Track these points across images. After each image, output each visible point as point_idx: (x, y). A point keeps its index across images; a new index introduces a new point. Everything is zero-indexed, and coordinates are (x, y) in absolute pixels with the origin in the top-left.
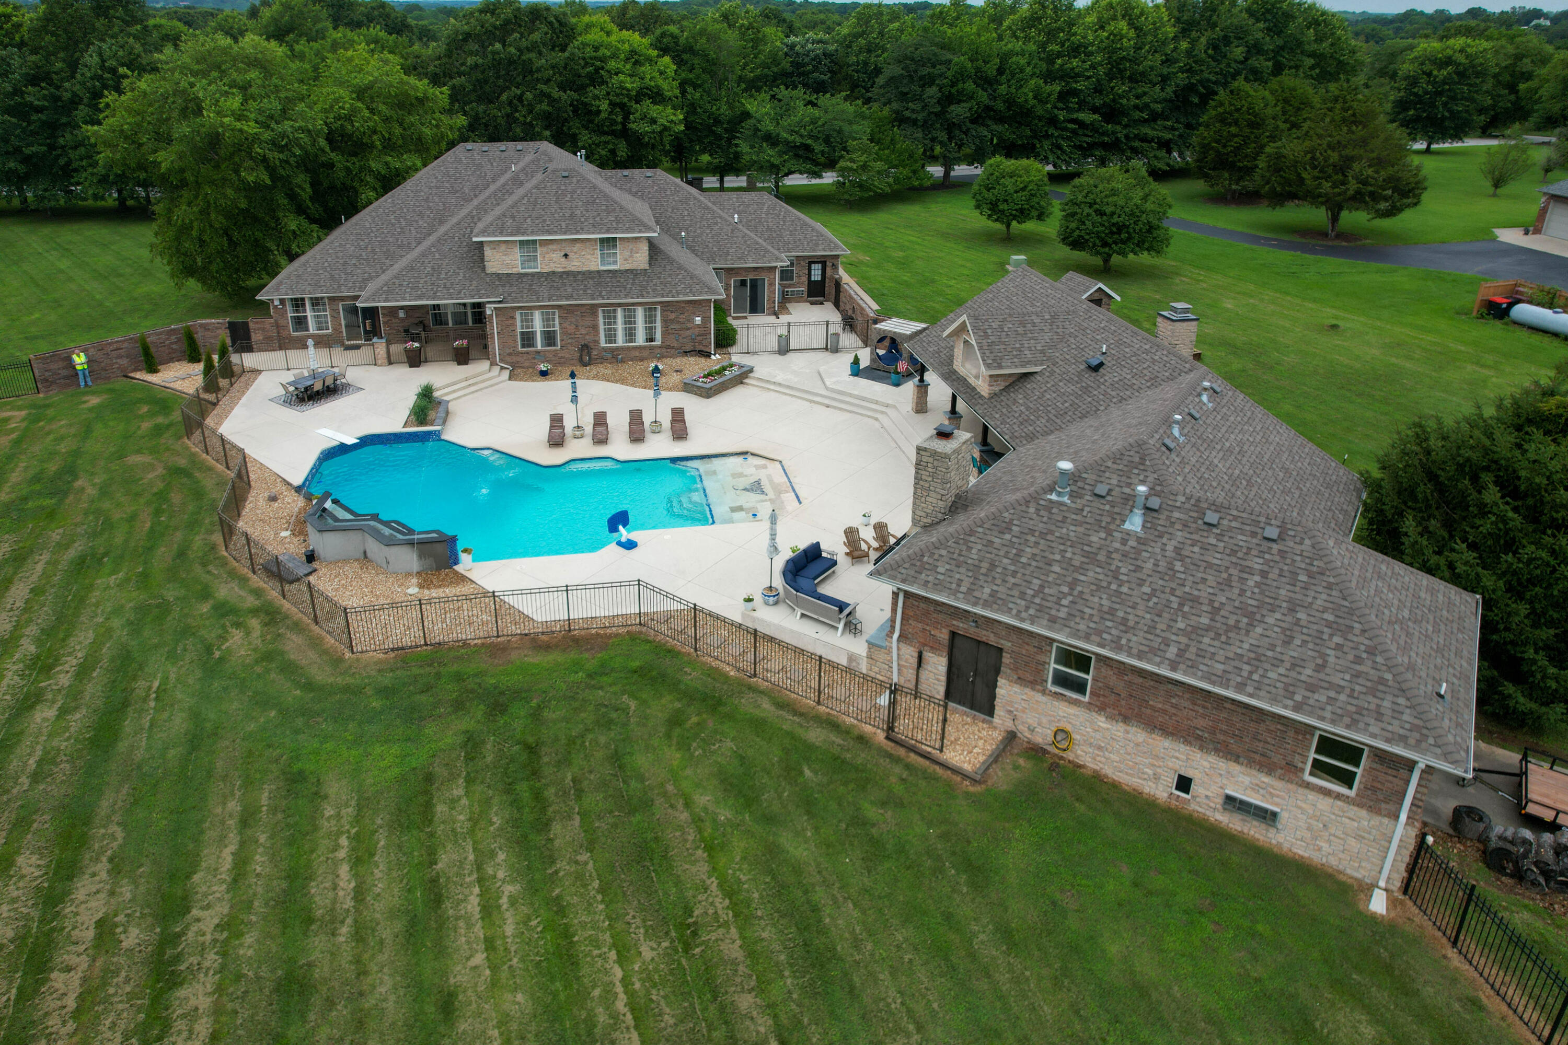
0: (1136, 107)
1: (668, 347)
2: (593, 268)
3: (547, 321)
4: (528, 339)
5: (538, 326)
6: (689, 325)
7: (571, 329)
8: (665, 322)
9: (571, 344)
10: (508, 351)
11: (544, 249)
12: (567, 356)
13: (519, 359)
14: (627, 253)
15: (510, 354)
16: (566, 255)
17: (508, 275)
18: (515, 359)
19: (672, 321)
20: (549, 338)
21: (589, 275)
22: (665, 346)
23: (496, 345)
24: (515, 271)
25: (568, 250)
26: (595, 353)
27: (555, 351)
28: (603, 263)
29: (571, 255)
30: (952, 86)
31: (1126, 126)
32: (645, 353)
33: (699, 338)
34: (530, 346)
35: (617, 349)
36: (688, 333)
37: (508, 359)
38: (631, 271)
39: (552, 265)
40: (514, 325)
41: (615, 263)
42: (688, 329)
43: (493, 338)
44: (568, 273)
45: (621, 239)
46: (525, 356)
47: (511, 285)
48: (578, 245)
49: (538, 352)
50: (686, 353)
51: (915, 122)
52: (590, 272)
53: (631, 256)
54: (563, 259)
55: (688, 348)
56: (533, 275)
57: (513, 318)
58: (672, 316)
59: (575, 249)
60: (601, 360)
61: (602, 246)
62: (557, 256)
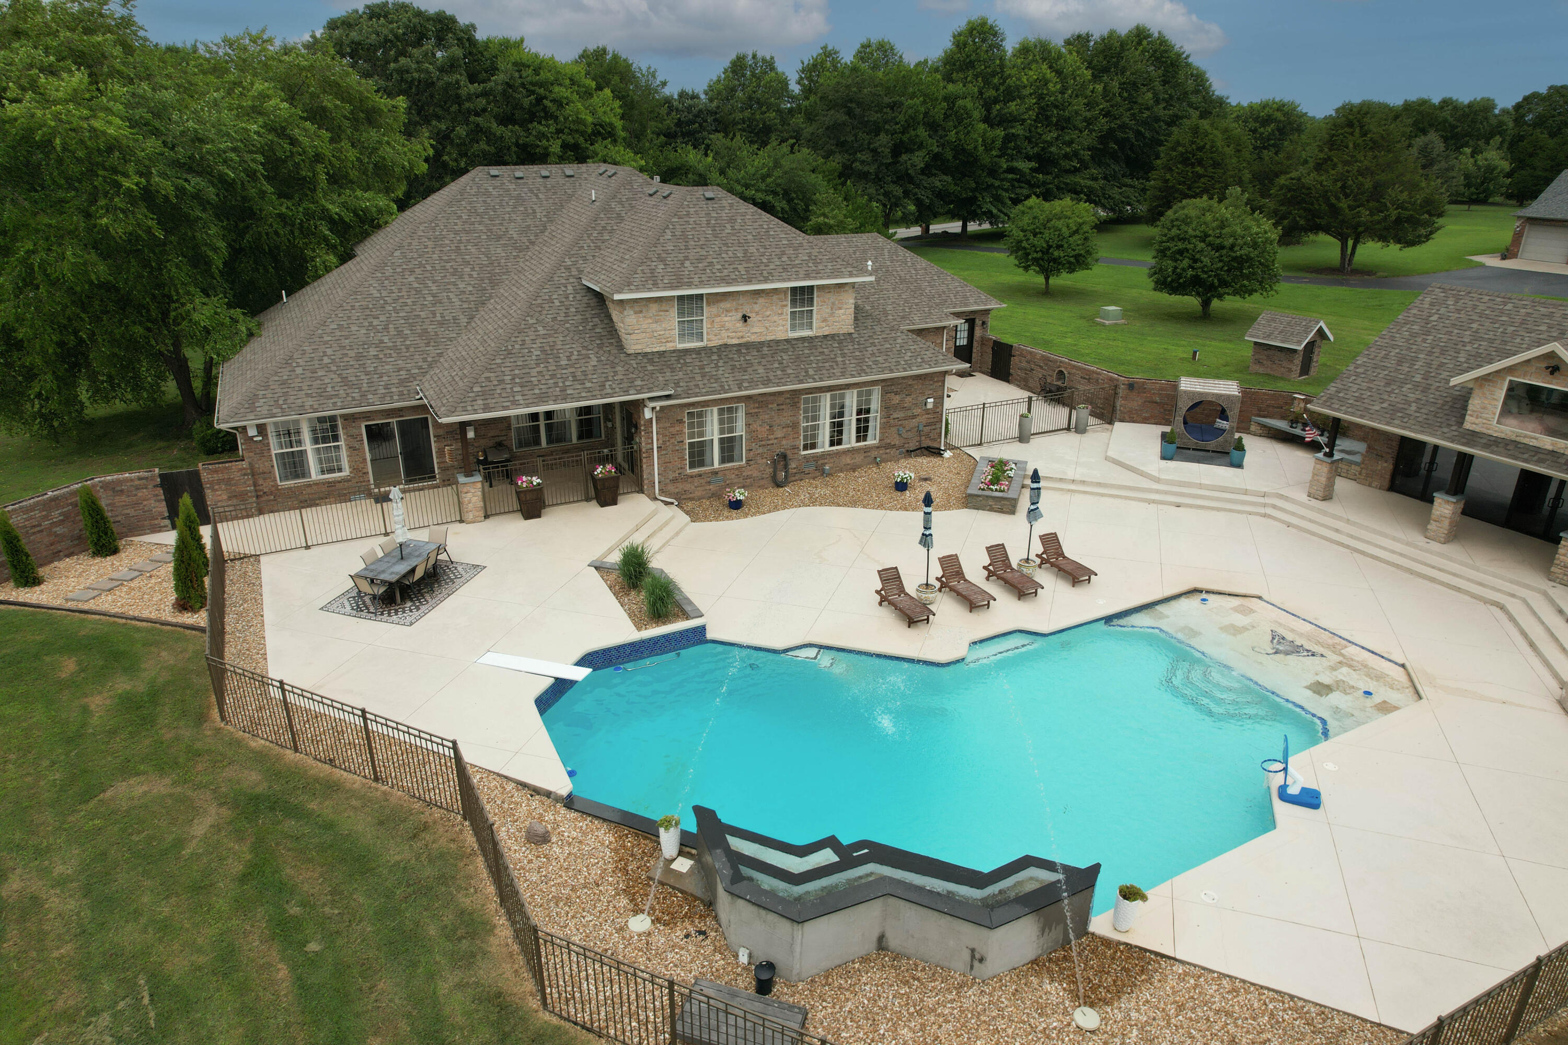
0: (1066, 157)
1: (889, 446)
2: (781, 336)
3: (727, 422)
4: (698, 454)
5: (713, 432)
6: (917, 411)
7: (763, 431)
8: (887, 408)
9: (761, 455)
10: (671, 475)
11: (714, 310)
12: (756, 474)
13: (687, 486)
14: (826, 310)
15: (674, 481)
16: (745, 318)
17: (662, 354)
18: (681, 486)
19: (896, 408)
20: (729, 448)
21: (776, 345)
22: (884, 445)
23: (654, 469)
24: (670, 346)
25: (747, 310)
26: (793, 465)
27: (740, 468)
28: (793, 328)
29: (754, 318)
30: (903, 133)
31: (1057, 176)
32: (859, 459)
33: (927, 429)
34: (702, 463)
35: (824, 455)
36: (914, 422)
37: (671, 488)
38: (833, 337)
39: (724, 334)
40: (681, 432)
41: (810, 326)
42: (914, 417)
43: (651, 457)
44: (748, 346)
45: (821, 288)
46: (697, 481)
47: (673, 370)
48: (761, 301)
49: (715, 473)
50: (910, 453)
51: (864, 176)
52: (778, 342)
53: (832, 315)
54: (740, 324)
55: (913, 445)
56: (697, 351)
57: (681, 421)
58: (896, 399)
59: (757, 307)
60: (802, 474)
61: (794, 302)
62: (731, 320)
